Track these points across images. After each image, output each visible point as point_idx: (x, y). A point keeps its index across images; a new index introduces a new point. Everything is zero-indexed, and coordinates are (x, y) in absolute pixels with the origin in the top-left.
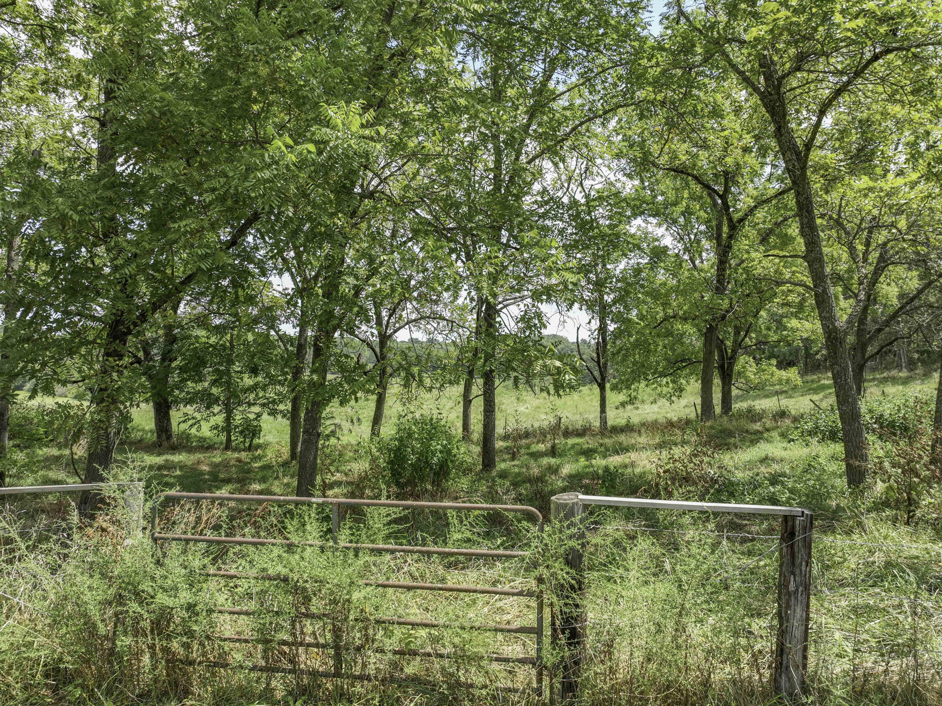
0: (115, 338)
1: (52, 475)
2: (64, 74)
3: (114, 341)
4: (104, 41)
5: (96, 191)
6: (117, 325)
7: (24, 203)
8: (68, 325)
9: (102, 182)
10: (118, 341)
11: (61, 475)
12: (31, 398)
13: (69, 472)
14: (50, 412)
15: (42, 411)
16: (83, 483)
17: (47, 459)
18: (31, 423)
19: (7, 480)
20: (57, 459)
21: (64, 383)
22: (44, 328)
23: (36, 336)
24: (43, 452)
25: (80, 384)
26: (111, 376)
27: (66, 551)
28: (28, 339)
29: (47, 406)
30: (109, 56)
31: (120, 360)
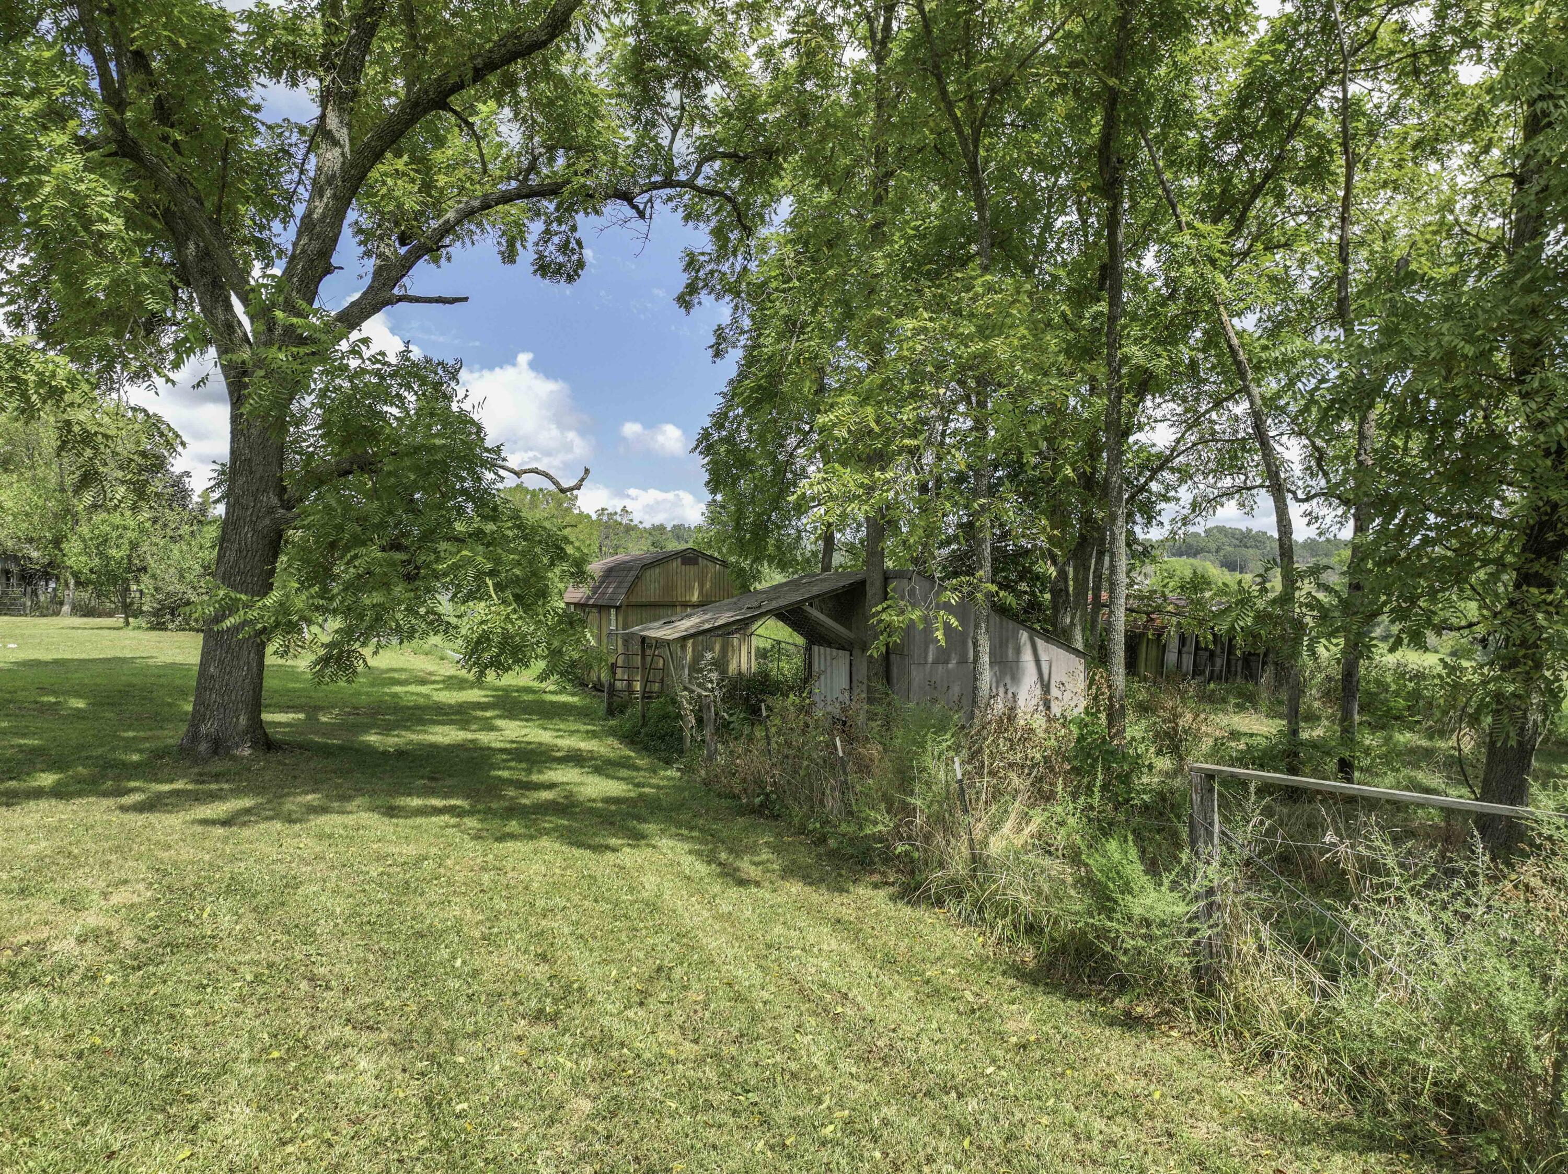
0: (1539, 554)
1: (1420, 776)
2: (1457, 117)
3: (1538, 558)
4: (1530, 33)
5: (1506, 300)
6: (1541, 530)
7: (1390, 345)
8: (1452, 535)
9: (1519, 282)
10: (1544, 559)
11: (1435, 780)
12: (1392, 650)
13: (1449, 778)
14: (1416, 676)
15: (1401, 673)
16: (1477, 799)
17: (1413, 751)
18: (1387, 691)
19: (1357, 774)
20: (1428, 753)
21: (1439, 630)
22: (1416, 540)
23: (1403, 554)
24: (1404, 738)
25: (1465, 632)
26: (1533, 618)
27: (1468, 911)
28: (1392, 560)
29: (1410, 666)
30: (1540, 55)
31: (1550, 592)
